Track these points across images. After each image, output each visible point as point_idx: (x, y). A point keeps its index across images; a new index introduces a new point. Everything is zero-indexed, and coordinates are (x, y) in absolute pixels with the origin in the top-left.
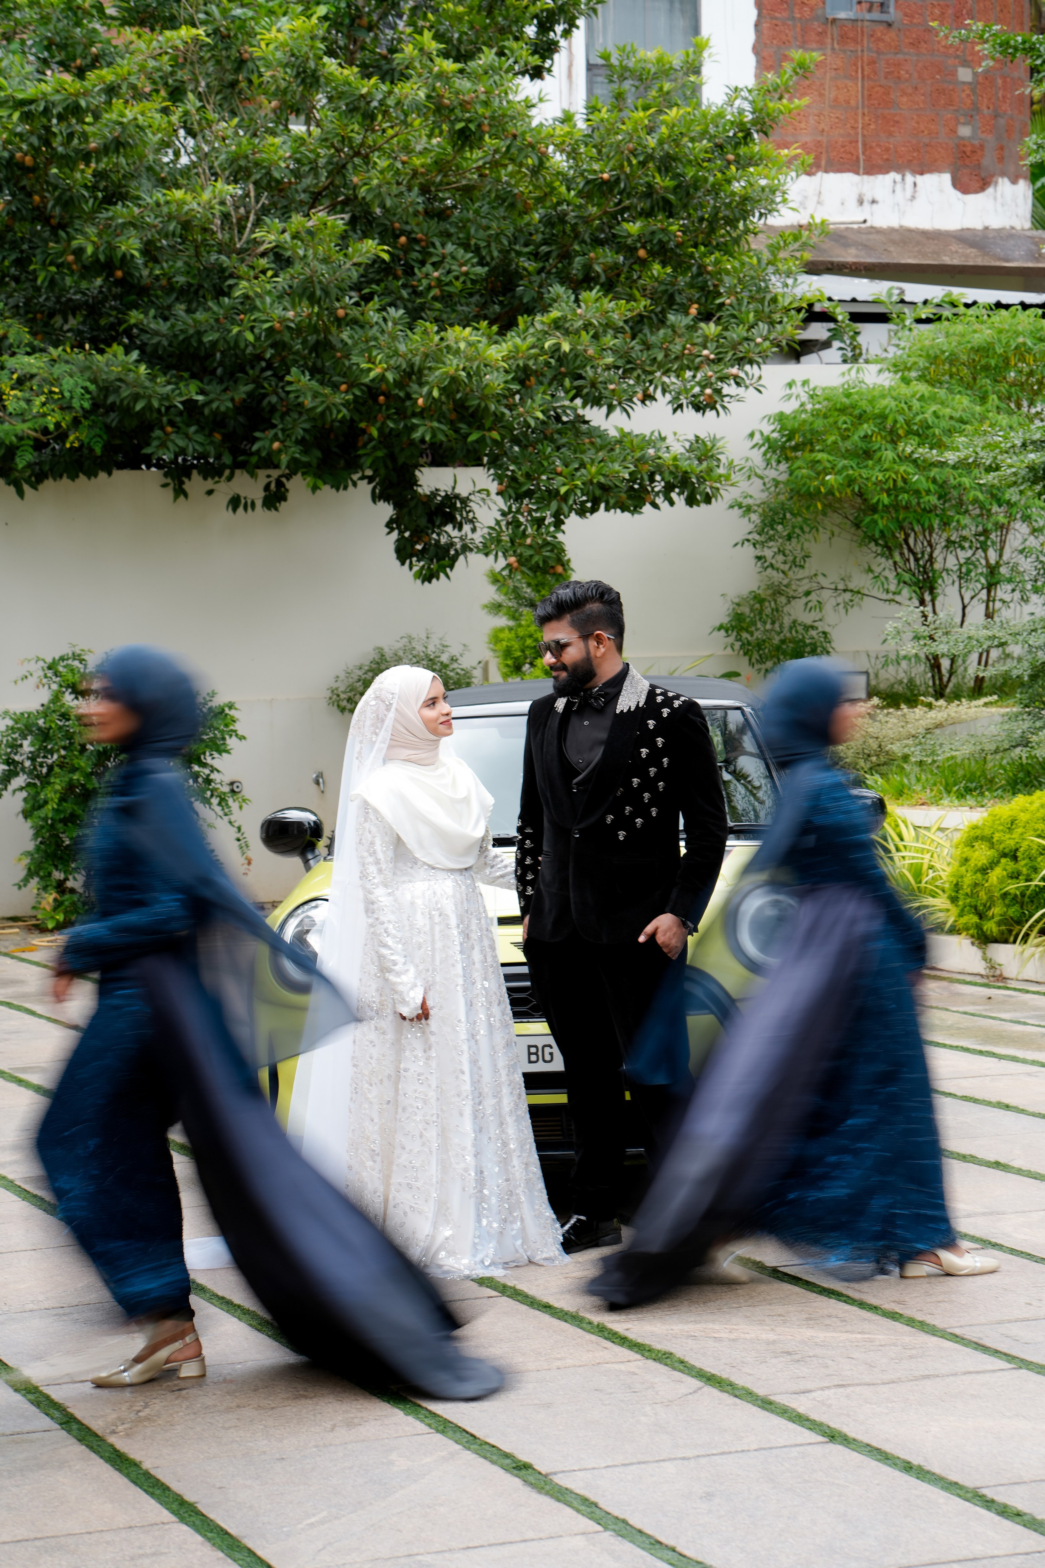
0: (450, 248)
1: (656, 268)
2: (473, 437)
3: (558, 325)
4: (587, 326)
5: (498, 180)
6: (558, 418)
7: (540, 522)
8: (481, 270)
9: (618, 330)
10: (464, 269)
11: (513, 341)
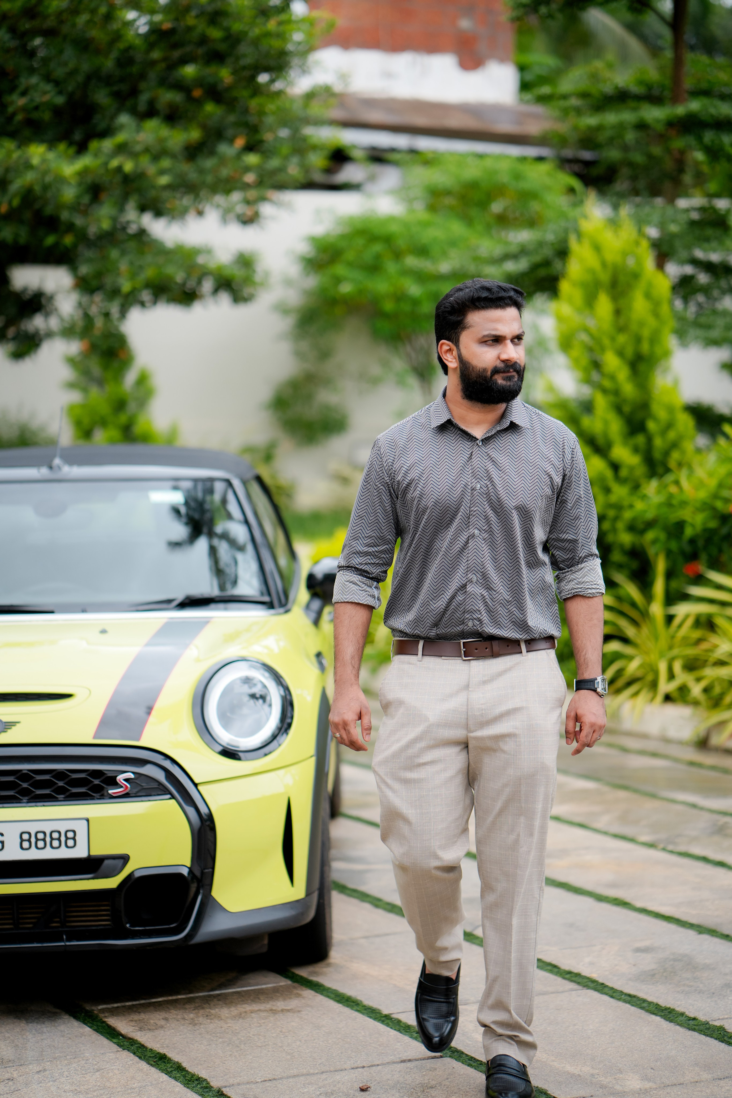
0: (34, 80)
1: (210, 107)
2: (50, 240)
3: (122, 149)
4: (147, 150)
5: (74, 25)
6: (124, 229)
7: (107, 315)
8: (60, 100)
9: (173, 156)
10: (46, 98)
11: (85, 161)
